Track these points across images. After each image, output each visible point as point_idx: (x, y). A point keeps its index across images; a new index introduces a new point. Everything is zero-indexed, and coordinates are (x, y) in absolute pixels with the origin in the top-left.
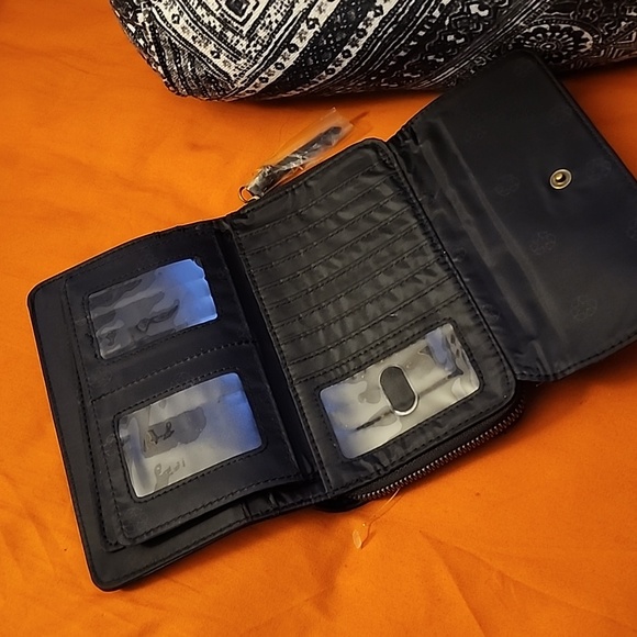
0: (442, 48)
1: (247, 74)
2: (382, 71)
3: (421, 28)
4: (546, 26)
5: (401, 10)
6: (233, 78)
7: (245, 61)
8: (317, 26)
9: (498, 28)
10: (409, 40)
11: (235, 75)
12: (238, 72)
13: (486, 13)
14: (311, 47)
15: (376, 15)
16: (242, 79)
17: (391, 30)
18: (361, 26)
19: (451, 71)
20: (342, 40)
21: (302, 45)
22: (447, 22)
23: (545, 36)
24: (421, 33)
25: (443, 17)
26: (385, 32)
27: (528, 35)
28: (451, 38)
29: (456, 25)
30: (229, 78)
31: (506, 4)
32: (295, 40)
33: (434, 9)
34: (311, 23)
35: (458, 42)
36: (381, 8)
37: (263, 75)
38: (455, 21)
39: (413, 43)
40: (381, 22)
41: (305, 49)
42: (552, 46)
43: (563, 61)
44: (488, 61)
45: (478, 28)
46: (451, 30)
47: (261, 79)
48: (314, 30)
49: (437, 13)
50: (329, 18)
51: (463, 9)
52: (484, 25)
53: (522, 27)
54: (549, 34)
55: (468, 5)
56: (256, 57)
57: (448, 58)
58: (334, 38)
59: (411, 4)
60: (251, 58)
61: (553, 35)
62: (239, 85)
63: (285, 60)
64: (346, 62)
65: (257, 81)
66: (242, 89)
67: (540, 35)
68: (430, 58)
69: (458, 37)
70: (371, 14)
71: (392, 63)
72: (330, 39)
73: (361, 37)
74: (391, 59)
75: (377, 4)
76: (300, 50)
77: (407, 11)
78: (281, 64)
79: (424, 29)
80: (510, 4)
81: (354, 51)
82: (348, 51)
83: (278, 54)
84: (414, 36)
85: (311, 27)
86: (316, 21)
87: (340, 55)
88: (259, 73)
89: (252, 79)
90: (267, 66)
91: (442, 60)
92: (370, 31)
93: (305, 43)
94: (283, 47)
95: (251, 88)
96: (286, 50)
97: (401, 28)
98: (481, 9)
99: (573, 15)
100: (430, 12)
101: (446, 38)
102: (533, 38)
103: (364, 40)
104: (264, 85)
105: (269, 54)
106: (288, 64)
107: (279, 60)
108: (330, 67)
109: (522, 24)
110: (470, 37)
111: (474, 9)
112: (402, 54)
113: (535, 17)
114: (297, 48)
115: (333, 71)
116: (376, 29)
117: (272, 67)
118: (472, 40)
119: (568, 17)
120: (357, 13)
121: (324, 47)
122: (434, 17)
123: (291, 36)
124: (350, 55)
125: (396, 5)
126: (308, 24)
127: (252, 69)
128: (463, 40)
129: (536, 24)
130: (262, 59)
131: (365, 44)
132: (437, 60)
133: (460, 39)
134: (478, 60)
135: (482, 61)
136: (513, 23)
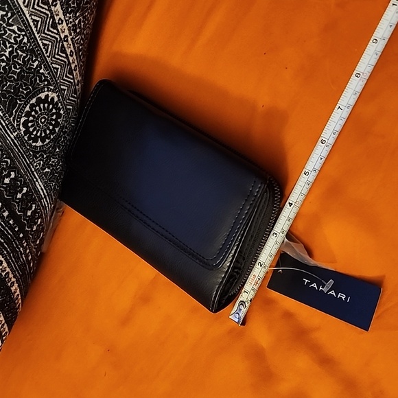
0: (14, 188)
2: (17, 229)
4: (23, 120)
19: (39, 185)
23: (32, 121)
27: (27, 131)
28: (7, 181)
35: (13, 176)
42: (44, 118)
43: (62, 112)
44: (41, 160)
45: (6, 162)
52: (6, 158)
53: (18, 134)
54: (31, 118)
57: (25, 185)
61: (33, 116)
67: (30, 124)
68: (19, 196)
69: (8, 176)
71: (11, 222)
91: (25, 189)
99: (21, 101)
101: (6, 184)
109: (15, 134)
110: (12, 168)
113: (13, 126)
118: (15, 167)
119: (20, 105)
128: (13, 173)
129: (18, 125)
132: (24, 192)
133: (11, 175)
134: (36, 166)
135: (38, 164)
136: (12, 140)
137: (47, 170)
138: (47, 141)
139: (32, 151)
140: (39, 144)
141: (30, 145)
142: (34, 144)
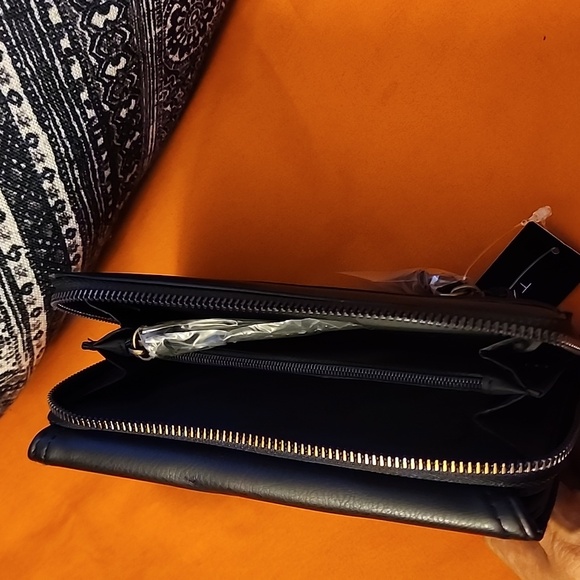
0: (127, 127)
1: (21, 351)
2: (110, 203)
3: (94, 139)
4: (176, 6)
5: (62, 150)
6: (15, 368)
7: (7, 347)
8: (20, 250)
9: (145, 58)
10: (99, 159)
11: (14, 364)
12: (13, 360)
13: (123, 61)
14: (39, 268)
15: (51, 180)
16: (23, 358)
17: (76, 172)
18: (52, 202)
19: (153, 130)
20: (53, 230)
21: (31, 277)
22: (106, 108)
23: (183, 14)
24: (100, 141)
25: (99, 110)
26: (75, 180)
27: (172, 30)
28: (124, 113)
29: (115, 100)
30: (11, 372)
31: (128, 33)
32: (20, 282)
33: (84, 113)
34: (13, 255)
35: (132, 107)
36: (47, 170)
37: (33, 334)
38: (111, 98)
39: (104, 157)
40: (62, 178)
41: (37, 276)
42: (197, 13)
43: (215, 11)
44: (168, 88)
45: (132, 78)
46: (116, 109)
47: (36, 338)
48: (23, 256)
49: (91, 113)
50: (21, 232)
51: (103, 82)
52: (134, 71)
53: (161, 32)
54: (184, 9)
55: (103, 74)
56: (11, 334)
57: (140, 127)
58: (45, 239)
59: (63, 135)
60: (7, 339)
62: (25, 364)
63: (33, 303)
64: (78, 239)
65: (34, 343)
66: (31, 362)
67: (180, 19)
68: (128, 144)
69: (127, 104)
70: (46, 185)
71: (109, 189)
72: (44, 243)
73: (63, 208)
74: (104, 189)
75: (40, 171)
76: (35, 281)
77: (68, 143)
78: (35, 310)
79: (98, 137)
80: (131, 30)
81: (73, 224)
82: (68, 230)
83: (22, 308)
84: (99, 151)
85: (17, 258)
86: (15, 248)
87: (67, 242)
88: (29, 339)
89: (29, 348)
90: (28, 327)
91: (138, 134)
92: (63, 195)
93: (31, 273)
94: (19, 300)
95: (37, 352)
96: (25, 297)
97: (81, 161)
98: (116, 63)
100: (85, 119)
101: (120, 118)
102: (178, 28)
103: (68, 207)
104: (43, 338)
105: (17, 318)
106: (40, 302)
107: (30, 309)
108: (71, 258)
109: (158, 31)
110: (136, 92)
111: (111, 70)
112: (107, 173)
113: (160, 13)
114: (30, 285)
115: (78, 256)
116: (66, 188)
117: (32, 321)
118: (139, 92)
120: (35, 199)
121: (48, 255)
122: (93, 118)
123: (13, 285)
124: (75, 230)
125: (55, 152)
126: (12, 259)
127: (20, 343)
128: (133, 101)
129: (167, 15)
130: (16, 328)
131: (73, 209)
132: (135, 139)
133: (130, 104)
134: (161, 97)
135: (164, 93)
136: (151, 39)
137: (169, 108)
138: (186, 56)
139: (166, 68)
140: (176, 58)
141: (167, 57)
142: (171, 56)
